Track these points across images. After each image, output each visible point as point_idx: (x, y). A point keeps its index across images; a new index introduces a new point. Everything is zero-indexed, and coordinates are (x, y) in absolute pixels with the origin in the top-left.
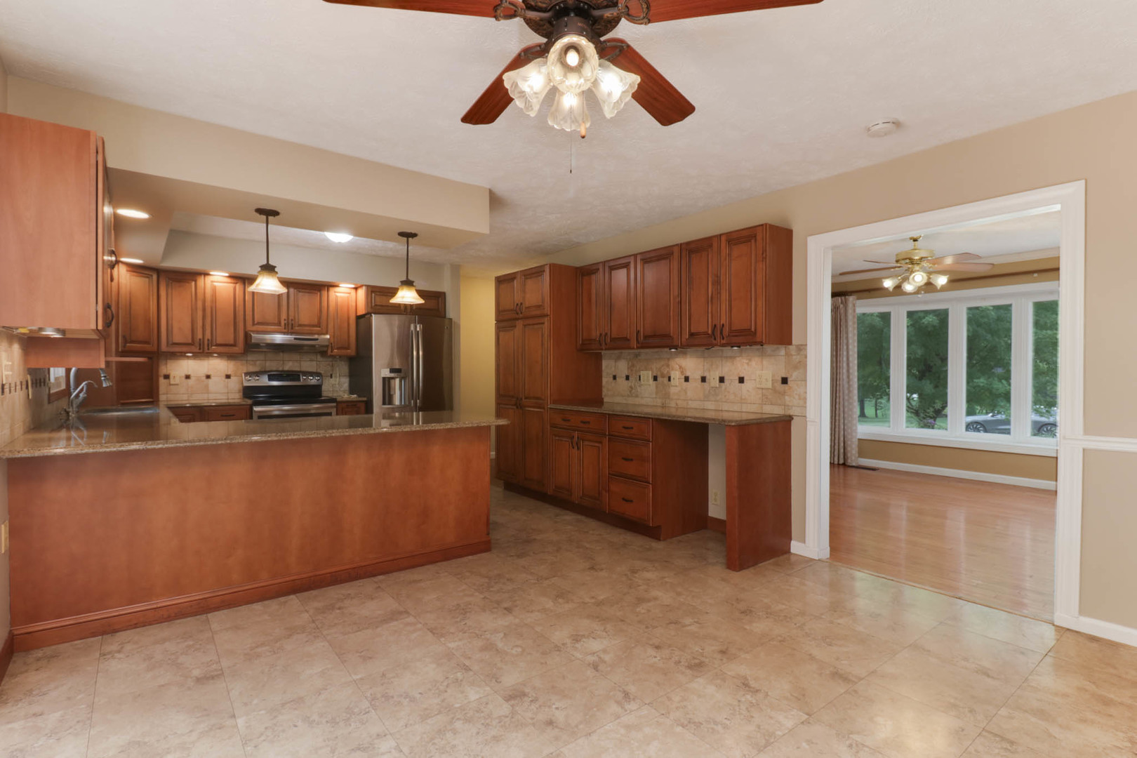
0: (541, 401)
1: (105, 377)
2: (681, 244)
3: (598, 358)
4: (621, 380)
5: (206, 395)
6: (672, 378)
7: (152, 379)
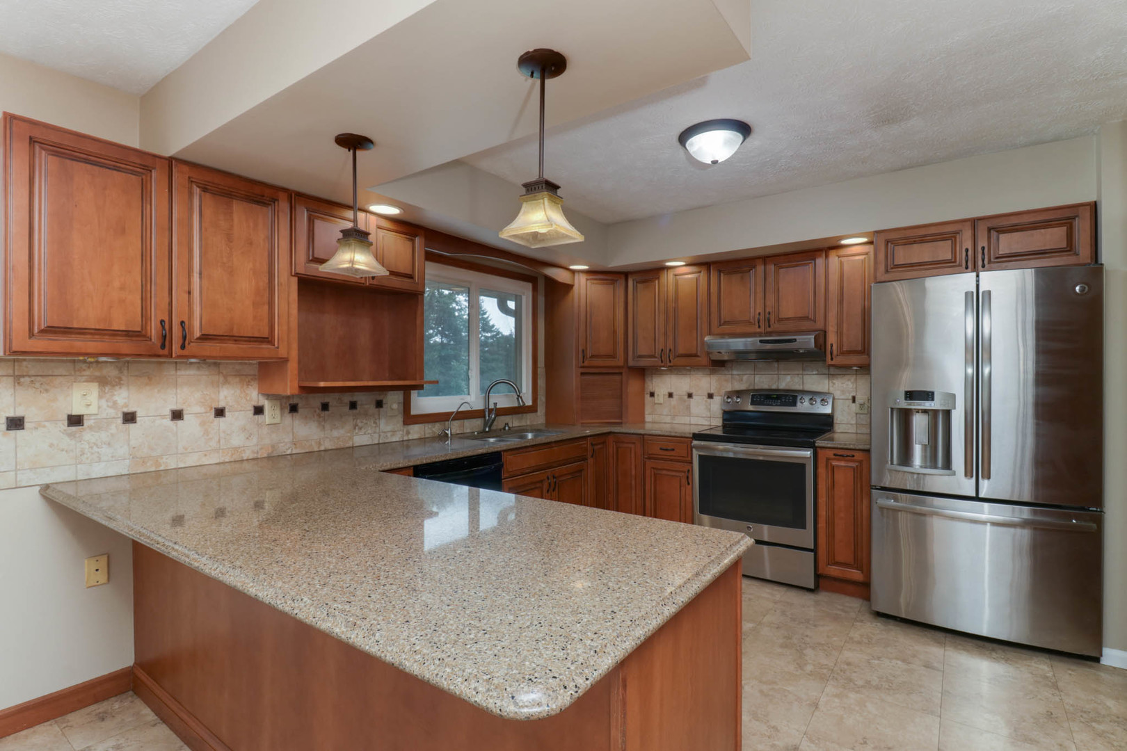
5: (688, 418)
7: (621, 397)
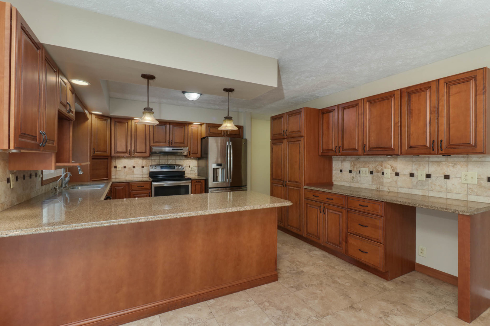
0: (298, 184)
1: (80, 169)
2: (401, 90)
3: (330, 160)
4: (346, 174)
5: (133, 176)
6: (385, 173)
7: (107, 168)
